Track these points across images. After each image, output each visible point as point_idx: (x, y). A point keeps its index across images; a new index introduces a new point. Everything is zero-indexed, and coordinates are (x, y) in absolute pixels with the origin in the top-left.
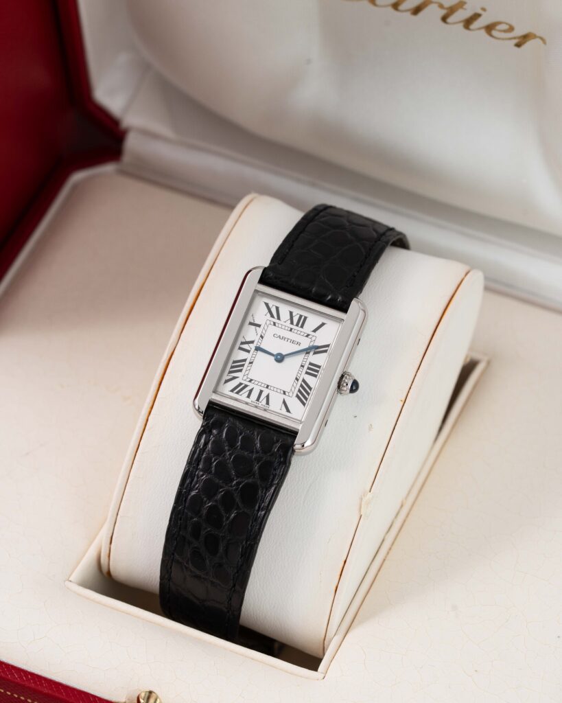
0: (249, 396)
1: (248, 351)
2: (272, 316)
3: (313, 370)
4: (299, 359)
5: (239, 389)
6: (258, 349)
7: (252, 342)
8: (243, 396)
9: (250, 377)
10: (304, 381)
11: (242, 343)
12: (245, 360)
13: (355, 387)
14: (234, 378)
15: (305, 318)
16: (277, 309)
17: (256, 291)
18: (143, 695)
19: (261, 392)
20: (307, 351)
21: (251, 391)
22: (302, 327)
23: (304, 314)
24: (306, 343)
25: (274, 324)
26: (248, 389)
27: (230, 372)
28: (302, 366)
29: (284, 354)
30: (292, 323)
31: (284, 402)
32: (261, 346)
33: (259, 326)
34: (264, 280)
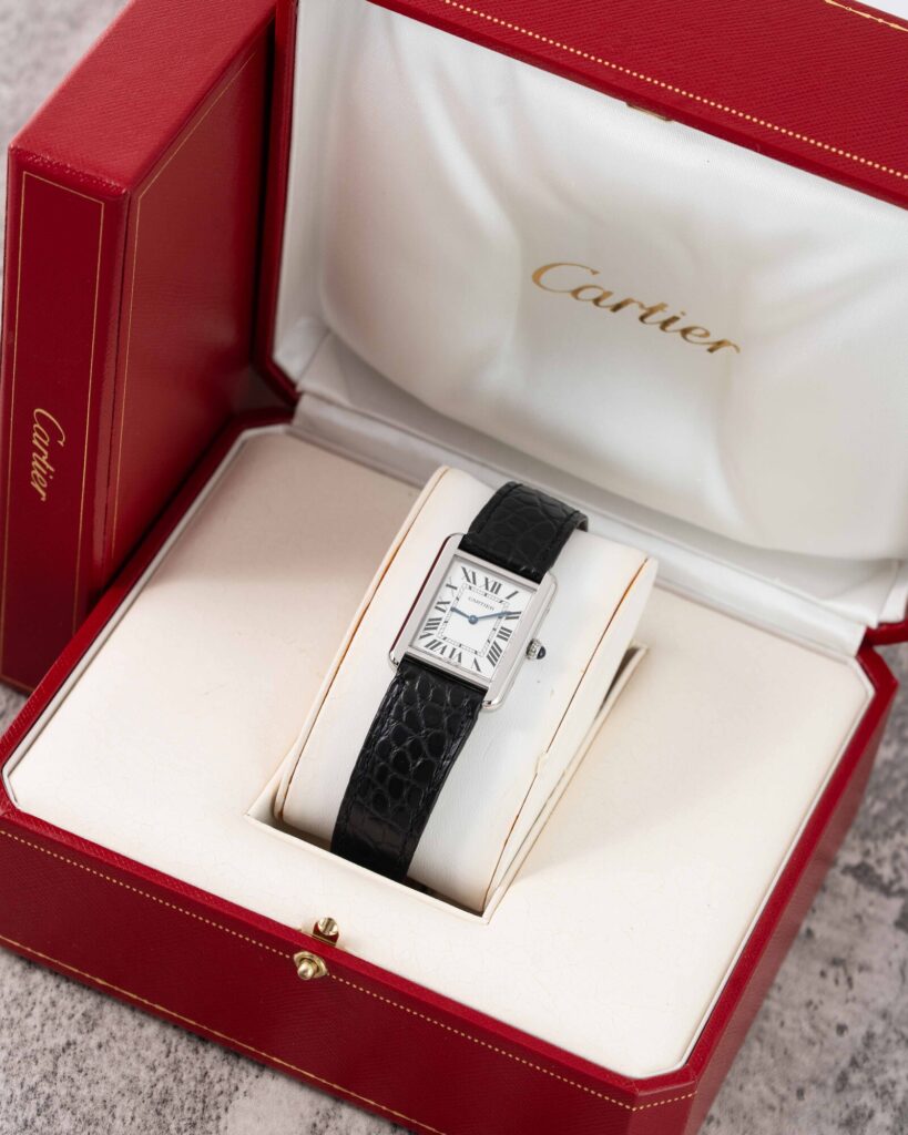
0: (442, 653)
1: (444, 611)
2: (468, 580)
3: (505, 634)
4: (492, 623)
5: (433, 645)
6: (453, 610)
7: (448, 603)
8: (437, 652)
9: (445, 634)
10: (495, 643)
11: (439, 603)
12: (440, 619)
13: (542, 653)
14: (429, 635)
15: (500, 585)
16: (474, 574)
17: (455, 555)
18: (321, 922)
19: (454, 650)
20: (500, 616)
21: (444, 648)
22: (496, 593)
23: (499, 581)
24: (499, 609)
25: (470, 588)
26: (441, 646)
27: (426, 629)
28: (494, 629)
29: (478, 616)
30: (487, 588)
31: (475, 661)
32: (457, 607)
33: (456, 588)
34: (463, 546)
